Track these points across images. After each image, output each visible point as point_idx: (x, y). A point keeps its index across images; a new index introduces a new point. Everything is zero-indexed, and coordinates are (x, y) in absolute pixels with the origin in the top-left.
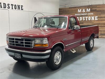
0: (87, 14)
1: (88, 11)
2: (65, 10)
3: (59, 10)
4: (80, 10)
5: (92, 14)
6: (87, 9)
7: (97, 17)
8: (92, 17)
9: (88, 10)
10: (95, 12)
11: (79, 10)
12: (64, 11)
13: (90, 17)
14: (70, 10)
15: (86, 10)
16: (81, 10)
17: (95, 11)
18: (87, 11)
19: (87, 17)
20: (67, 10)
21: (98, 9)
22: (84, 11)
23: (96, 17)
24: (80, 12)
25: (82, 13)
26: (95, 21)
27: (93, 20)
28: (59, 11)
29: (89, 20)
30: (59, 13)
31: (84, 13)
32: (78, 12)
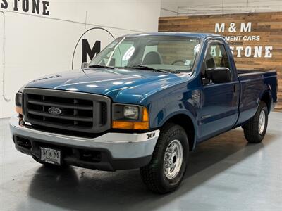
0: (242, 38)
1: (245, 31)
2: (176, 23)
3: (160, 21)
4: (220, 25)
5: (258, 38)
6: (243, 24)
7: (271, 48)
8: (256, 48)
9: (246, 27)
10: (264, 33)
11: (217, 25)
12: (173, 26)
13: (250, 48)
14: (192, 23)
15: (238, 27)
16: (223, 25)
17: (267, 29)
18: (242, 31)
19: (239, 48)
20: (182, 23)
21: (274, 25)
22: (232, 28)
23: (267, 48)
24: (219, 31)
25: (227, 34)
26: (263, 59)
27: (260, 56)
28: (159, 26)
29: (246, 55)
31: (234, 34)
32: (216, 31)
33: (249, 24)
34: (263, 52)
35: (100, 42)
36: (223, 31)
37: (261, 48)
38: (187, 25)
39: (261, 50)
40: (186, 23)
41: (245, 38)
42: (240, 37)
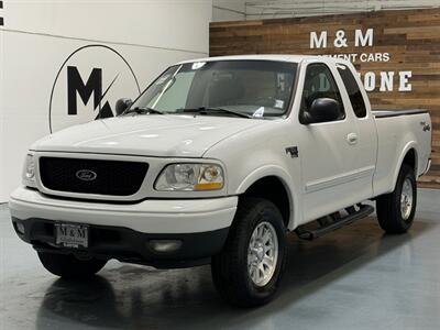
0: (358, 58)
1: (363, 44)
2: (240, 33)
3: (211, 30)
4: (319, 35)
5: (385, 57)
6: (358, 33)
7: (409, 74)
8: (383, 74)
9: (365, 37)
10: (396, 47)
11: (313, 35)
12: (236, 38)
13: (373, 75)
14: (268, 32)
15: (350, 37)
16: (324, 35)
17: (401, 40)
18: (357, 44)
20: (251, 33)
21: (412, 33)
22: (340, 40)
23: (402, 74)
24: (318, 46)
25: (331, 51)
26: (396, 93)
27: (390, 89)
30: (210, 50)
31: (343, 51)
32: (312, 47)
33: (370, 32)
34: (396, 81)
35: (100, 70)
36: (324, 46)
38: (260, 37)
39: (391, 78)
40: (258, 33)
41: (364, 57)
42: (354, 55)
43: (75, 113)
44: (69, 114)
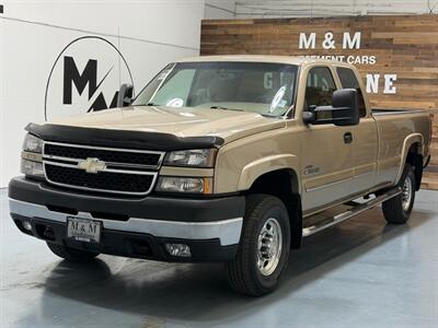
0: (345, 60)
2: (232, 31)
3: (203, 27)
4: (308, 36)
5: (372, 60)
6: (347, 36)
7: (394, 77)
8: (369, 77)
9: (352, 40)
10: (382, 51)
11: (303, 36)
12: (227, 35)
14: (259, 31)
15: (338, 40)
16: (313, 36)
17: (387, 44)
18: (345, 47)
20: (242, 31)
21: (399, 38)
22: (329, 42)
23: (387, 77)
24: (307, 47)
25: (319, 52)
26: (381, 95)
27: (375, 91)
28: (203, 37)
30: (201, 46)
31: (331, 52)
32: (301, 47)
33: (358, 35)
34: (382, 84)
35: (95, 62)
37: (377, 76)
38: (250, 37)
39: (377, 81)
40: (249, 32)
41: (351, 60)
42: (342, 57)
43: (70, 103)
44: (65, 103)
